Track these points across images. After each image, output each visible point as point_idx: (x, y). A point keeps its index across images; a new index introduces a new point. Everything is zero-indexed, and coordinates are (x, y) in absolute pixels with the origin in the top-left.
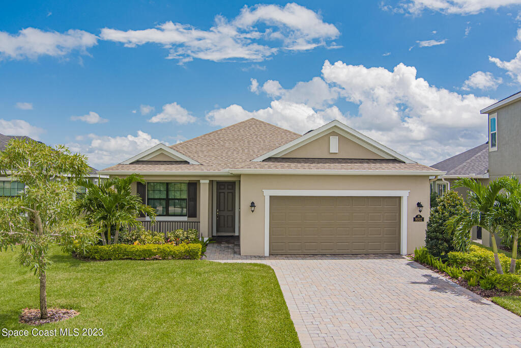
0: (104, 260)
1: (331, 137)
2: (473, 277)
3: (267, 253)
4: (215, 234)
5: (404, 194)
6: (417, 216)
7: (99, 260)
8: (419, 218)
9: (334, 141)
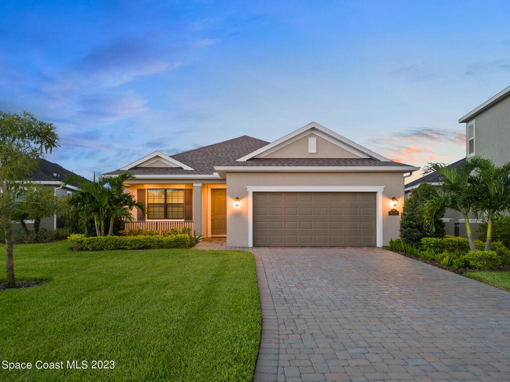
0: (97, 250)
2: (445, 257)
4: (210, 236)
5: (379, 189)
6: (392, 211)
7: (91, 251)
8: (394, 213)
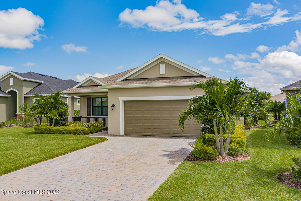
1: (160, 64)
3: (122, 133)
9: (162, 67)
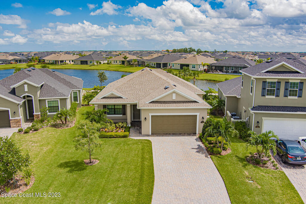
1: (173, 94)
3: (150, 134)
4: (133, 120)
5: (198, 114)
6: (202, 121)
8: (202, 122)
